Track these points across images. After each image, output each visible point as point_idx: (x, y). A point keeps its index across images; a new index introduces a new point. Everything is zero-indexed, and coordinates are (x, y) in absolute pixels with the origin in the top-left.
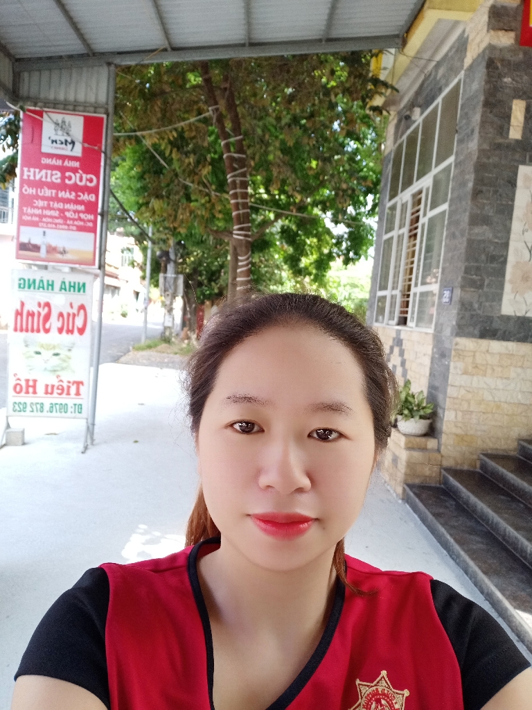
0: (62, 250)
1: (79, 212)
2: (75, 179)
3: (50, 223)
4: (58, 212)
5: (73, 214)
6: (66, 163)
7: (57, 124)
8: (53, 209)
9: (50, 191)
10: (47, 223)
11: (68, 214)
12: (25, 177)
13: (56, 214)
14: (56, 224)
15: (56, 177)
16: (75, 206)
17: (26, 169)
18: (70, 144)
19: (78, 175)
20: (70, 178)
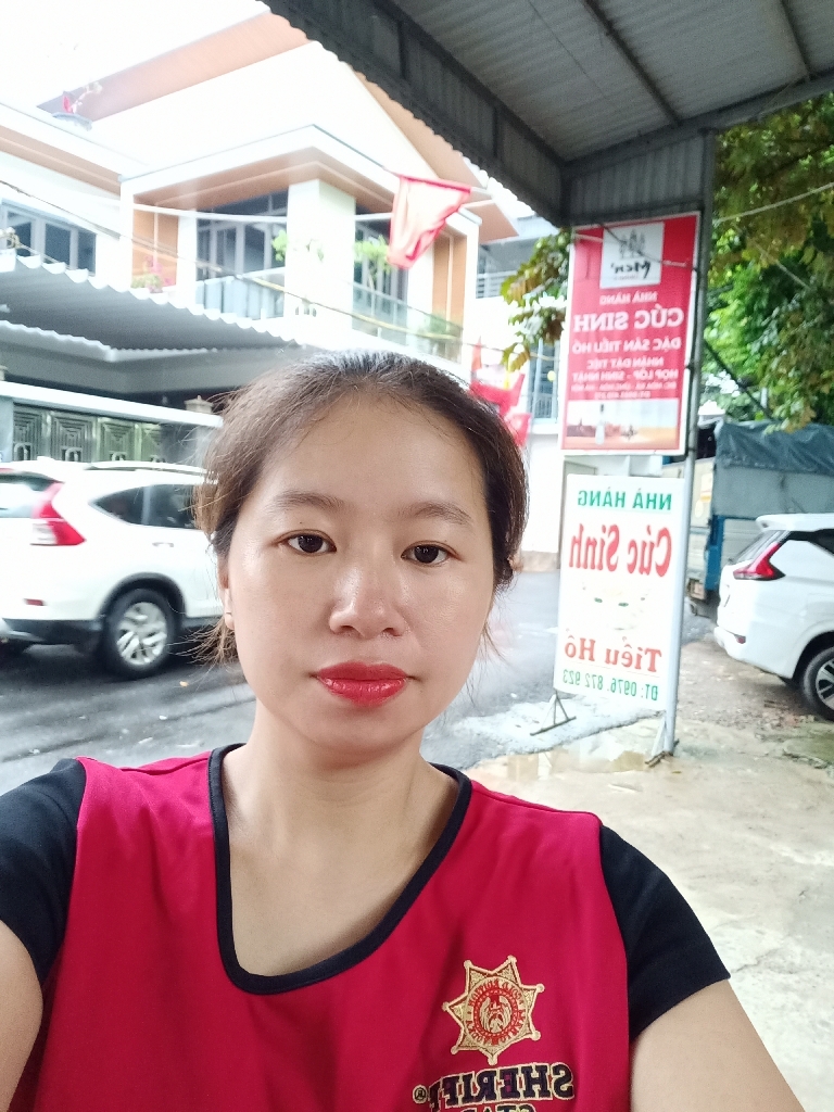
0: (627, 430)
1: (654, 369)
2: (648, 319)
3: (611, 391)
4: (622, 374)
5: (646, 373)
6: (637, 298)
7: (624, 242)
8: (616, 370)
9: (612, 344)
10: (607, 392)
11: (638, 375)
12: (577, 329)
13: (620, 376)
14: (620, 392)
15: (620, 321)
16: (649, 359)
17: (577, 318)
18: (643, 267)
19: (654, 313)
20: (641, 320)
